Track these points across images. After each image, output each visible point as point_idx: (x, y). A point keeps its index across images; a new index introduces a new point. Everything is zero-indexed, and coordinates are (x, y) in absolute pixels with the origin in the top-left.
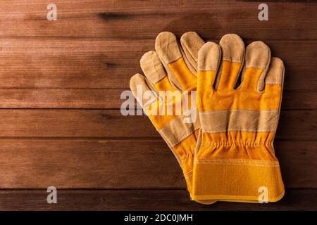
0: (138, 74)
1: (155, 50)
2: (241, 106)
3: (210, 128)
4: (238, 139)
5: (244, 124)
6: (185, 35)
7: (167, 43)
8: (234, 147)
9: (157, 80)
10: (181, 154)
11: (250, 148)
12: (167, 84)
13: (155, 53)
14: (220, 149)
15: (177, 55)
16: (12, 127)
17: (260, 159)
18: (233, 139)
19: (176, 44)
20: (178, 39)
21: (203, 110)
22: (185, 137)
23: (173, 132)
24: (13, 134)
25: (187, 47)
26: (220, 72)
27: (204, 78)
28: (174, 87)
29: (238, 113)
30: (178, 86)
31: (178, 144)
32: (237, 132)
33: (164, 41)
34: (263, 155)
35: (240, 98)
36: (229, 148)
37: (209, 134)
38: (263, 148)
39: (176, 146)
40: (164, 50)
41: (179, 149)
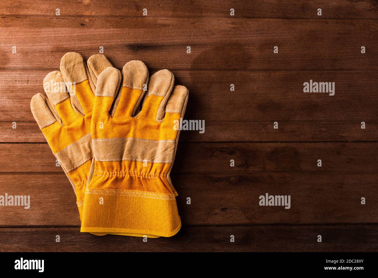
0: (39, 94)
1: (59, 70)
2: (138, 135)
3: (102, 156)
4: (132, 169)
5: (140, 154)
6: (92, 57)
7: (72, 64)
8: (127, 177)
9: (58, 101)
10: (76, 180)
11: (145, 179)
12: (69, 106)
13: (59, 74)
14: (113, 179)
15: (82, 77)
16: (38, 162)
17: (154, 191)
18: (127, 169)
19: (82, 65)
20: (85, 61)
21: (96, 137)
22: (82, 163)
23: (70, 156)
24: (39, 169)
25: (93, 69)
26: (118, 99)
27: (100, 104)
28: (75, 110)
29: (134, 142)
30: (79, 109)
31: (74, 170)
32: (131, 161)
33: (70, 62)
34: (158, 188)
35: (138, 126)
36: (123, 178)
37: (101, 162)
38: (158, 180)
39: (71, 172)
40: (68, 71)
41: (75, 175)
